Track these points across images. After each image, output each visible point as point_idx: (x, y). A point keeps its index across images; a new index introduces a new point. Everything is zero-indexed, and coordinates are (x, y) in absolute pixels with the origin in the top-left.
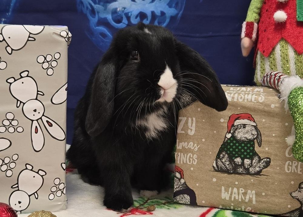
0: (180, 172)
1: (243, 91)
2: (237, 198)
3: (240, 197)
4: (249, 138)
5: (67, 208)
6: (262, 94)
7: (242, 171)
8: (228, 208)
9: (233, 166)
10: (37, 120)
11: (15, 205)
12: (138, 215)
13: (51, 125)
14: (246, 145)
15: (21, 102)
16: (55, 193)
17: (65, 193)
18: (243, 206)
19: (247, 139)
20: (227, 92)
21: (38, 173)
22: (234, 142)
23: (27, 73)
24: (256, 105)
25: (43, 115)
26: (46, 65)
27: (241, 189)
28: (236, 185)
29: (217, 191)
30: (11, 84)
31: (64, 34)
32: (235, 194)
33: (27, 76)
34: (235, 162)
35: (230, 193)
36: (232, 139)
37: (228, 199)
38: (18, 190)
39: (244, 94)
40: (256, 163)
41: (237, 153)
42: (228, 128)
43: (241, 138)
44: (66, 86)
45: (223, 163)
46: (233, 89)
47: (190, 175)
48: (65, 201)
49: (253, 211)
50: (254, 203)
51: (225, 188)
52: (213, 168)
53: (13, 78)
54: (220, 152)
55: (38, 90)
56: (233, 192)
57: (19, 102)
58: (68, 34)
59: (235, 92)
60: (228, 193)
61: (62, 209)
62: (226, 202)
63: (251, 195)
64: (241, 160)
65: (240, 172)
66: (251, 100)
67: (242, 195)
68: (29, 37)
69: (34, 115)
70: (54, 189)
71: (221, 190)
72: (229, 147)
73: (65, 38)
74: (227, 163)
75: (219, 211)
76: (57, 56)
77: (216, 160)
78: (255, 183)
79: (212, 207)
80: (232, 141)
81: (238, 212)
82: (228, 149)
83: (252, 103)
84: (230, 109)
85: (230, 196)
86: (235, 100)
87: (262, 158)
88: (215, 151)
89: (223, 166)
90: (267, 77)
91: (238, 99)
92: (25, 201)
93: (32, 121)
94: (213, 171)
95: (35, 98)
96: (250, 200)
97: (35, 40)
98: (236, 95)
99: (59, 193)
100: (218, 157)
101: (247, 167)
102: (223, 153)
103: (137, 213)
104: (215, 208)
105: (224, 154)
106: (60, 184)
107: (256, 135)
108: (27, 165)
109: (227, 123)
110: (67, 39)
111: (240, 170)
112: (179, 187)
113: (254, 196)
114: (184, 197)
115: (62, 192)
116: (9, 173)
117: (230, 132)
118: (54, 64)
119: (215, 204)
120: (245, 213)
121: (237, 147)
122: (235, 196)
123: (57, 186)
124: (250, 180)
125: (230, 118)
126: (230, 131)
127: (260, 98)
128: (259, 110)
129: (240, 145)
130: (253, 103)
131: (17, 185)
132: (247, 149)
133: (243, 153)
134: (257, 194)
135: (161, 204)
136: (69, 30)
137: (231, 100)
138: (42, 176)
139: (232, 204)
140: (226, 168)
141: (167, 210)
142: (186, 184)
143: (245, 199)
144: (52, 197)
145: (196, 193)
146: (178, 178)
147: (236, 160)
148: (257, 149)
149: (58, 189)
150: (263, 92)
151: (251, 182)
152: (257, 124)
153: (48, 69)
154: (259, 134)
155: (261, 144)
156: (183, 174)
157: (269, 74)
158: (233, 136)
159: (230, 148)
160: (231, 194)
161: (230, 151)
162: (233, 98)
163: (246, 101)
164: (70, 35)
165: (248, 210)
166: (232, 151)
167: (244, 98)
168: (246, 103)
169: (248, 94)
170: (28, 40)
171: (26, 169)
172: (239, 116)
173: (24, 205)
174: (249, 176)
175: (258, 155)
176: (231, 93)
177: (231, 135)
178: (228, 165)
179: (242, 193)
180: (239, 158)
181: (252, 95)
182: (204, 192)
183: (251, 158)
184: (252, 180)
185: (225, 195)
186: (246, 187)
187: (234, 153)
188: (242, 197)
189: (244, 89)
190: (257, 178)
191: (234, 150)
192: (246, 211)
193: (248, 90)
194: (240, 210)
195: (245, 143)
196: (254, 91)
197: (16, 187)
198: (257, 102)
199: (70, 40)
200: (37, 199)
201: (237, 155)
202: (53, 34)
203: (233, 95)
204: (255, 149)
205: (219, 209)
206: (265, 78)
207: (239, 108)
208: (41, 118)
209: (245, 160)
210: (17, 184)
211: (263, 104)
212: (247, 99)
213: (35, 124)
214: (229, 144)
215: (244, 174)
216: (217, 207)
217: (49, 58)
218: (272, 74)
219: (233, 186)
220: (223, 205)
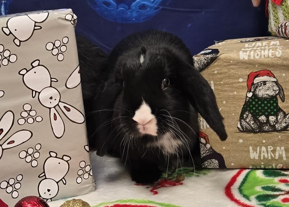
0: (205, 137)
1: (258, 47)
2: (266, 157)
3: (269, 155)
4: (272, 94)
5: (96, 189)
6: (279, 47)
7: (267, 129)
8: (258, 167)
9: (258, 124)
10: (54, 107)
11: (45, 193)
12: (168, 187)
13: (69, 110)
14: (269, 102)
15: (36, 92)
16: (81, 176)
17: (92, 175)
18: (274, 164)
19: (269, 96)
20: (242, 50)
21: (62, 159)
22: (256, 100)
23: (38, 62)
24: (274, 61)
25: (60, 101)
26: (55, 51)
27: (269, 147)
28: (263, 143)
29: (245, 151)
30: (23, 75)
31: (69, 17)
32: (264, 152)
33: (39, 65)
34: (259, 120)
35: (258, 152)
36: (253, 98)
37: (257, 158)
38: (46, 178)
39: (260, 50)
40: (281, 119)
41: (260, 111)
42: (248, 87)
43: (263, 95)
44: (78, 69)
45: (247, 123)
46: (249, 45)
47: (216, 139)
48: (93, 183)
49: (284, 167)
50: (285, 159)
51: (252, 148)
52: (238, 129)
53: (25, 69)
54: (243, 113)
55: (52, 77)
56: (262, 151)
57: (34, 92)
58: (73, 17)
59: (250, 49)
60: (257, 153)
61: (91, 191)
62: (256, 162)
63: (281, 151)
64: (265, 118)
65: (266, 129)
66: (268, 56)
67: (271, 153)
68: (35, 26)
69: (51, 103)
70: (81, 172)
71: (249, 151)
72: (251, 106)
73: (70, 21)
74: (252, 122)
75: (249, 172)
76: (65, 40)
77: (240, 121)
78: (283, 139)
79: (242, 169)
80: (253, 100)
81: (270, 170)
82: (251, 109)
83: (269, 59)
84: (248, 67)
85: (259, 155)
86: (252, 58)
87: (287, 113)
88: (238, 112)
89: (248, 126)
90: (282, 28)
91: (254, 57)
92: (54, 188)
93: (50, 108)
94: (238, 132)
95: (49, 86)
96: (281, 157)
97: (41, 28)
98: (252, 53)
99: (86, 176)
100: (241, 117)
101: (272, 124)
102: (246, 113)
103: (166, 185)
104: (245, 169)
105: (248, 113)
106: (85, 167)
107: (278, 91)
108: (51, 153)
109: (246, 83)
110: (73, 21)
111: (266, 128)
112: (205, 153)
113: (284, 152)
114: (213, 162)
115: (89, 174)
116: (34, 163)
117: (250, 91)
118: (63, 49)
119: (245, 165)
120: (276, 171)
121: (260, 105)
122: (264, 154)
123: (83, 169)
124: (278, 136)
125: (248, 76)
126: (251, 89)
127: (277, 53)
128: (278, 65)
129: (263, 102)
130: (271, 59)
131: (44, 174)
132: (271, 106)
133: (266, 111)
134: (287, 150)
135: (190, 172)
136: (74, 12)
137: (247, 59)
138: (67, 161)
139: (262, 163)
140: (251, 127)
141: (197, 178)
142: (212, 149)
143: (275, 156)
144: (79, 180)
145: (224, 156)
146: (203, 144)
147: (260, 118)
148: (281, 104)
149: (85, 172)
150: (279, 44)
151: (279, 138)
152: (277, 80)
153: (58, 54)
154: (281, 89)
155: (284, 99)
156: (208, 139)
157: (284, 25)
158: (254, 95)
159: (253, 107)
160: (260, 153)
161: (253, 110)
162: (249, 56)
163: (263, 57)
164: (75, 17)
165: (279, 167)
166: (255, 110)
167: (261, 54)
168: (263, 60)
169: (264, 50)
170: (34, 29)
171: (51, 156)
172: (258, 73)
173: (53, 193)
174: (276, 133)
175: (282, 111)
176: (246, 51)
177: (252, 94)
178: (253, 124)
179: (271, 151)
180: (263, 116)
181: (269, 50)
182: (232, 155)
183: (276, 115)
184: (280, 137)
185: (254, 155)
186: (274, 144)
187: (257, 111)
188: (271, 155)
189: (259, 43)
190: (284, 134)
191: (257, 108)
192: (278, 168)
193: (264, 45)
194: (271, 168)
195: (268, 100)
196: (270, 45)
197: (43, 176)
198: (275, 57)
199: (76, 22)
200: (65, 184)
201: (260, 113)
202: (58, 19)
203: (249, 53)
204: (279, 105)
205: (250, 170)
206: (280, 29)
207: (257, 66)
208: (58, 105)
209: (270, 117)
210: (44, 172)
211: (281, 58)
212: (264, 56)
213: (53, 111)
214: (251, 103)
215: (270, 131)
216: (247, 168)
217: (57, 44)
218: (287, 24)
219: (261, 145)
220: (253, 165)
